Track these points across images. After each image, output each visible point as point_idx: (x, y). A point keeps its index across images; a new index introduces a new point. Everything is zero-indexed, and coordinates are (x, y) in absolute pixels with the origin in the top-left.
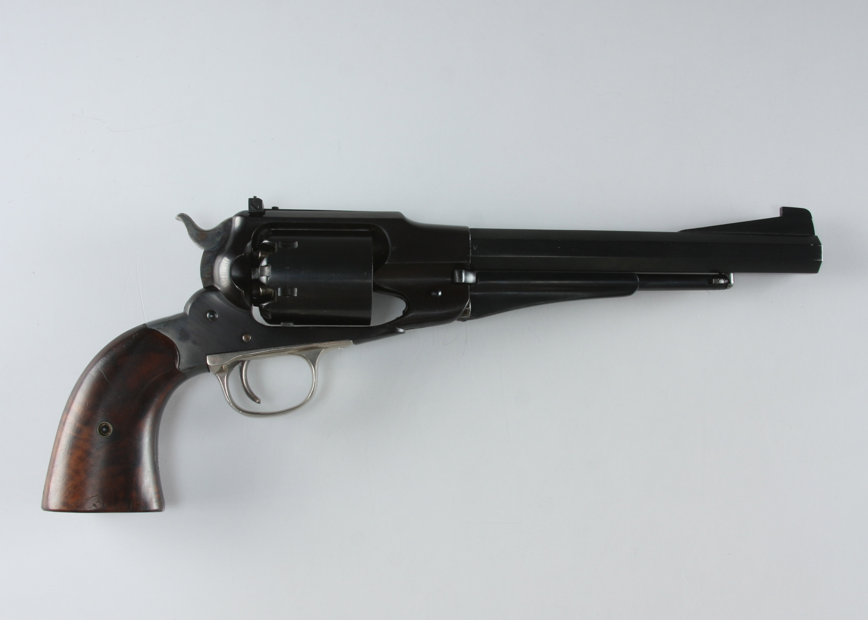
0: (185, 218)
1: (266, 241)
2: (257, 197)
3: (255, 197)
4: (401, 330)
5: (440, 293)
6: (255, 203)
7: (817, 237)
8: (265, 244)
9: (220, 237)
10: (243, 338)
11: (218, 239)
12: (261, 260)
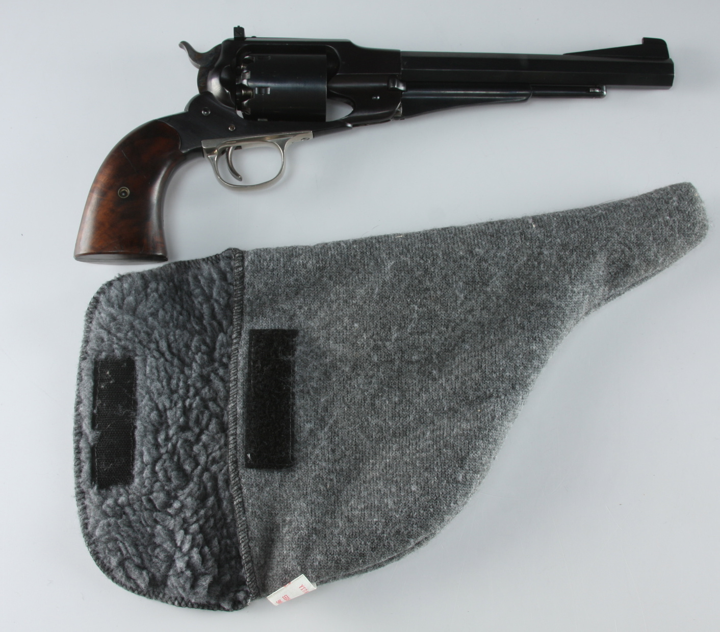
0: (185, 45)
1: (247, 57)
2: (241, 26)
3: (239, 27)
4: (349, 125)
5: (378, 98)
6: (239, 31)
7: (671, 60)
8: (246, 59)
9: (213, 57)
10: (229, 129)
11: (211, 59)
12: (243, 70)
